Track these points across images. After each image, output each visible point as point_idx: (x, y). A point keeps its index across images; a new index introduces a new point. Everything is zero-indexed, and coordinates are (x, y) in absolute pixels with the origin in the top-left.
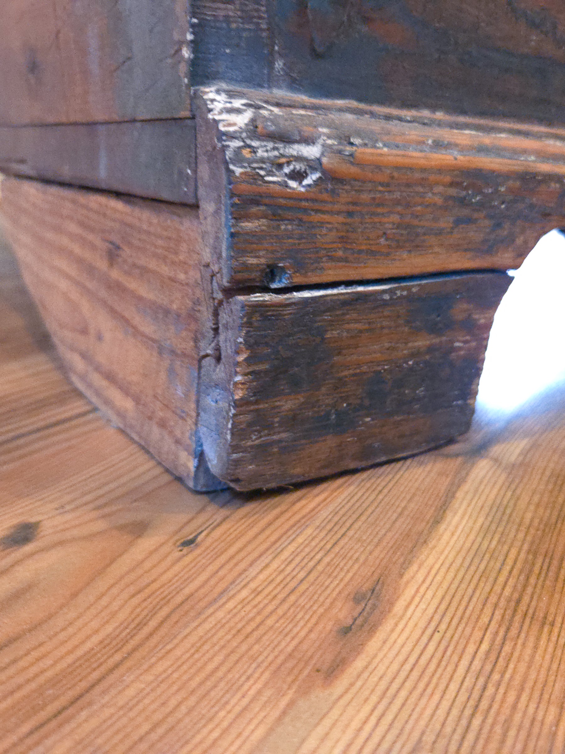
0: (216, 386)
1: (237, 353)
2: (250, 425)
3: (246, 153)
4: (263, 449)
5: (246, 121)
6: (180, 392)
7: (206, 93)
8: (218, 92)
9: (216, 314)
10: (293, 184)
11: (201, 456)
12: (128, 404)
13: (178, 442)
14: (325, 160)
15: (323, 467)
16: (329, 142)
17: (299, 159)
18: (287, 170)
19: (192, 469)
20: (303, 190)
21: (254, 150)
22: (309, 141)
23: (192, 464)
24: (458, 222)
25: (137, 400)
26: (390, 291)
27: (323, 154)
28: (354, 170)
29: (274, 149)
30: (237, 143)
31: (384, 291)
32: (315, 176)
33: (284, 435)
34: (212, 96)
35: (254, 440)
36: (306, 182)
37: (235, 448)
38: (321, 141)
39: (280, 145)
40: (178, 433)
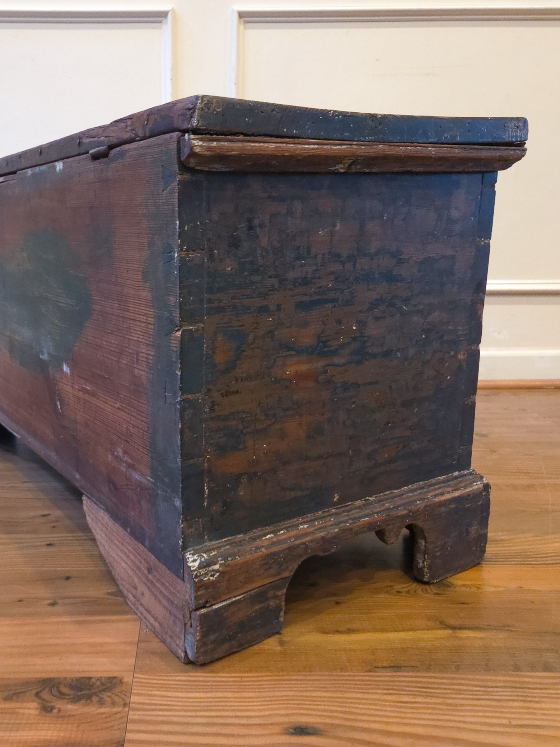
0: (191, 634)
1: (197, 627)
2: (201, 646)
3: (198, 574)
4: (206, 652)
5: (198, 564)
6: (178, 630)
7: (187, 555)
8: (190, 554)
9: (191, 614)
10: (211, 578)
11: (186, 652)
12: (157, 625)
13: (177, 645)
14: (220, 569)
15: (226, 653)
16: (221, 562)
17: (213, 570)
18: (209, 575)
19: (183, 656)
20: (214, 579)
21: (200, 573)
22: (215, 564)
23: (183, 655)
24: (266, 570)
25: (161, 625)
26: (244, 597)
27: (220, 567)
28: (229, 569)
29: (206, 570)
30: (196, 572)
31: (242, 598)
32: (218, 574)
33: (212, 646)
34: (188, 556)
35: (202, 650)
36: (215, 577)
37: (197, 653)
38: (219, 563)
39: (207, 568)
40: (177, 642)
